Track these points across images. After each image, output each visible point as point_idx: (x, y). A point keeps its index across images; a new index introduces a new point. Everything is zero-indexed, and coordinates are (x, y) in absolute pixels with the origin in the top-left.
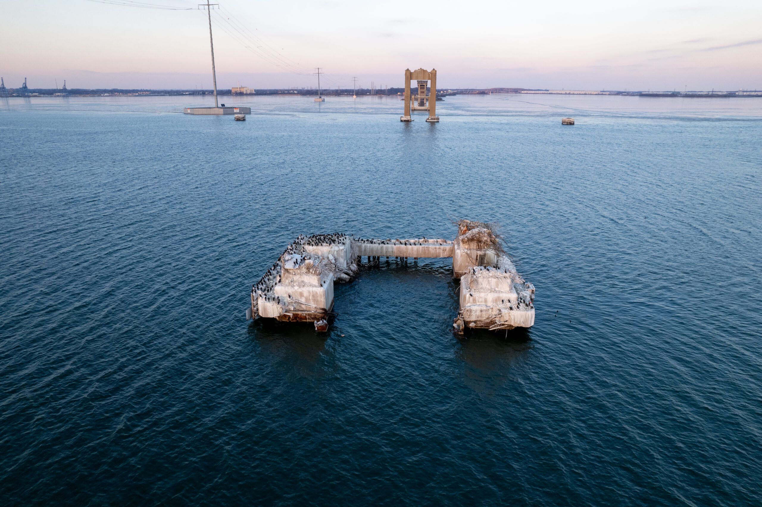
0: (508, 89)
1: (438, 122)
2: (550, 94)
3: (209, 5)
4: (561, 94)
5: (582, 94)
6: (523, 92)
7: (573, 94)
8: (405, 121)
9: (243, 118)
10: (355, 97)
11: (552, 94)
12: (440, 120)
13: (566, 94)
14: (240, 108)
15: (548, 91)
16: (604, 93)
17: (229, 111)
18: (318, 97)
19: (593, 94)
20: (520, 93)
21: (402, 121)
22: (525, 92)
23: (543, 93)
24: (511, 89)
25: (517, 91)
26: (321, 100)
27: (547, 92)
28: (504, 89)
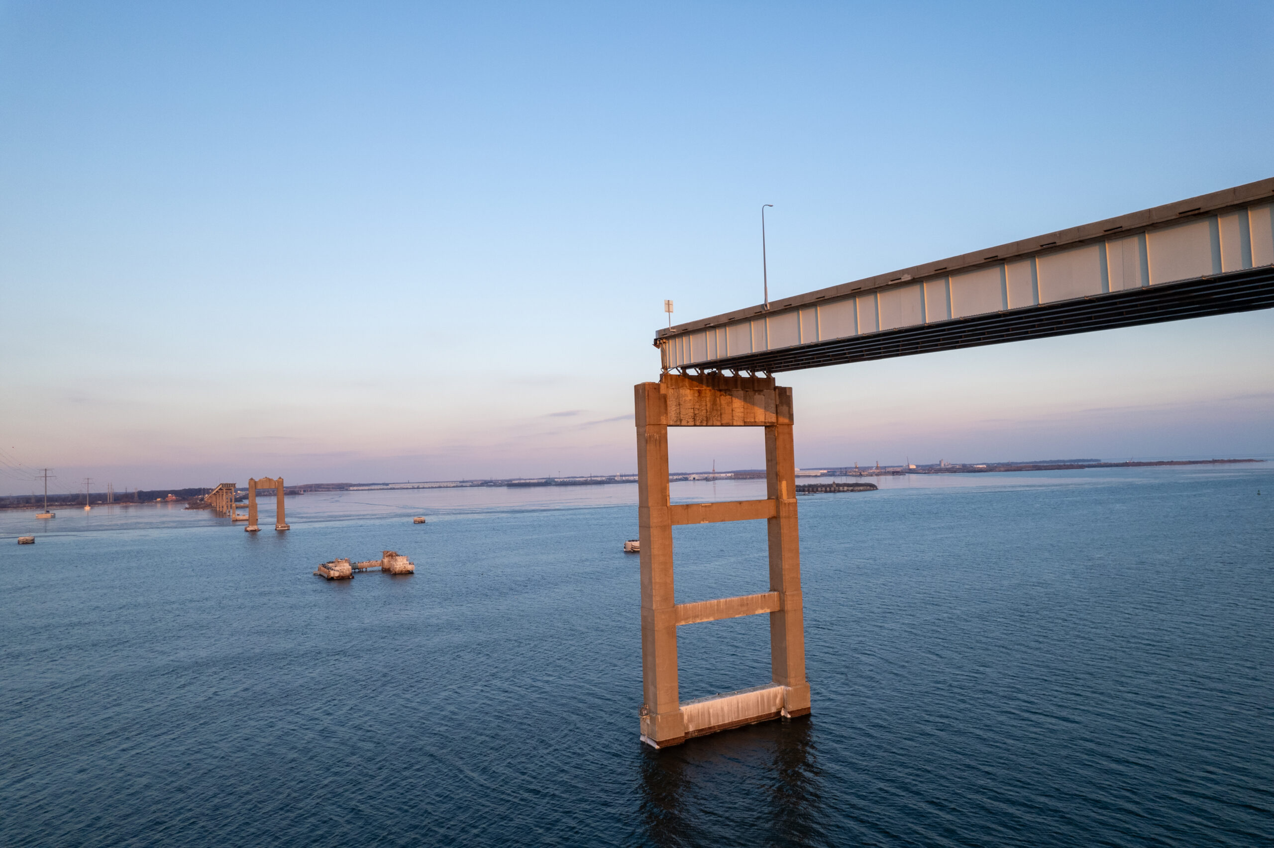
0: (328, 485)
1: (288, 530)
4: (407, 488)
5: (436, 488)
6: (351, 488)
7: (423, 488)
8: (251, 531)
10: (87, 508)
11: (394, 489)
12: (291, 528)
13: (414, 488)
15: (387, 484)
16: (464, 484)
18: (44, 512)
20: (347, 490)
21: (247, 531)
22: (355, 488)
23: (380, 489)
24: (333, 484)
25: (342, 487)
26: (49, 515)
27: (386, 486)
28: (321, 485)
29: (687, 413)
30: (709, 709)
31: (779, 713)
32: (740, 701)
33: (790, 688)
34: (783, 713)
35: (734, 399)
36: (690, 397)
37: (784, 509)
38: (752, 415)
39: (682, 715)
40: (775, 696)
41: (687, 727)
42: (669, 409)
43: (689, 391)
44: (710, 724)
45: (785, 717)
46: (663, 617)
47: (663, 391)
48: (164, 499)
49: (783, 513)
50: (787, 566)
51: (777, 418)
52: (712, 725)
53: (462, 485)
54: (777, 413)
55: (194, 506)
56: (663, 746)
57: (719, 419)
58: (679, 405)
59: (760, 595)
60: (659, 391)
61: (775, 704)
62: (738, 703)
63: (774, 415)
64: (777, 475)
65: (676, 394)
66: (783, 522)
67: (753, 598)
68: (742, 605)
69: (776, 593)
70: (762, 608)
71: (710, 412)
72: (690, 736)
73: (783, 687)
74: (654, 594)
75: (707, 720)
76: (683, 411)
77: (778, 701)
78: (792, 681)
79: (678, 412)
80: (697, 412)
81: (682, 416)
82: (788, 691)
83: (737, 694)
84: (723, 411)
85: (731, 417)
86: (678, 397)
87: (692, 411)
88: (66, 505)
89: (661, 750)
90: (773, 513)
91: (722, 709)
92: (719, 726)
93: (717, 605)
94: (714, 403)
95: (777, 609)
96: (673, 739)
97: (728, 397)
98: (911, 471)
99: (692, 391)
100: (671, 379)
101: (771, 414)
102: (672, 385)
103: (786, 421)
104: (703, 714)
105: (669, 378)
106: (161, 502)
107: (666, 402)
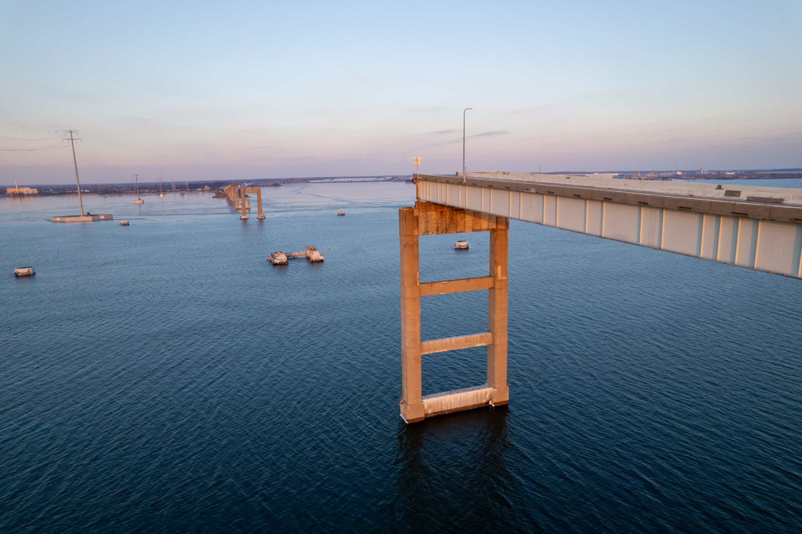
1: (265, 218)
2: (335, 182)
3: (72, 139)
4: (344, 182)
5: (362, 182)
7: (354, 182)
8: (244, 219)
9: (128, 223)
10: (162, 195)
11: (336, 182)
13: (348, 182)
14: (105, 215)
16: (379, 179)
17: (96, 218)
19: (370, 181)
20: (309, 182)
21: (241, 219)
22: (313, 181)
23: (328, 182)
24: (300, 179)
25: (305, 181)
27: (332, 180)
28: (294, 179)
29: (432, 226)
30: (441, 401)
31: (488, 403)
32: (462, 396)
33: (495, 390)
34: (490, 403)
35: (466, 215)
36: (435, 216)
37: (498, 284)
38: (479, 225)
39: (423, 406)
40: (486, 394)
41: (428, 411)
42: (420, 225)
43: (434, 212)
44: (442, 409)
45: (491, 405)
46: (412, 351)
47: (416, 214)
48: (203, 189)
49: (497, 286)
50: (498, 319)
51: (497, 226)
52: (443, 409)
53: (378, 179)
54: (497, 223)
55: (218, 196)
56: (411, 422)
57: (455, 229)
58: (427, 222)
59: (479, 336)
60: (413, 214)
61: (485, 398)
62: (461, 398)
63: (495, 224)
64: (495, 262)
65: (425, 215)
66: (497, 291)
67: (474, 337)
68: (466, 342)
69: (490, 334)
70: (480, 343)
71: (449, 225)
72: (428, 416)
73: (491, 388)
74: (407, 337)
75: (440, 407)
76: (430, 226)
77: (487, 396)
78: (497, 386)
79: (426, 226)
80: (439, 226)
81: (428, 229)
82: (494, 392)
83: (461, 392)
84: (458, 224)
85: (463, 227)
86: (426, 217)
87: (436, 225)
88: (151, 192)
89: (409, 424)
90: (491, 285)
91: (450, 401)
92: (447, 410)
93: (450, 342)
94: (452, 219)
95: (491, 343)
96: (417, 418)
97: (462, 214)
98: (677, 177)
99: (436, 213)
100: (422, 206)
101: (493, 223)
102: (422, 209)
103: (504, 227)
104: (438, 404)
105: (421, 205)
106: (201, 191)
107: (417, 221)
